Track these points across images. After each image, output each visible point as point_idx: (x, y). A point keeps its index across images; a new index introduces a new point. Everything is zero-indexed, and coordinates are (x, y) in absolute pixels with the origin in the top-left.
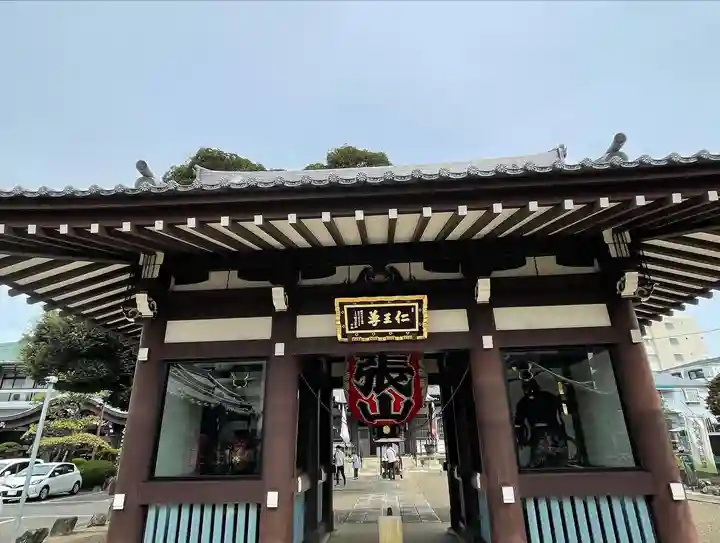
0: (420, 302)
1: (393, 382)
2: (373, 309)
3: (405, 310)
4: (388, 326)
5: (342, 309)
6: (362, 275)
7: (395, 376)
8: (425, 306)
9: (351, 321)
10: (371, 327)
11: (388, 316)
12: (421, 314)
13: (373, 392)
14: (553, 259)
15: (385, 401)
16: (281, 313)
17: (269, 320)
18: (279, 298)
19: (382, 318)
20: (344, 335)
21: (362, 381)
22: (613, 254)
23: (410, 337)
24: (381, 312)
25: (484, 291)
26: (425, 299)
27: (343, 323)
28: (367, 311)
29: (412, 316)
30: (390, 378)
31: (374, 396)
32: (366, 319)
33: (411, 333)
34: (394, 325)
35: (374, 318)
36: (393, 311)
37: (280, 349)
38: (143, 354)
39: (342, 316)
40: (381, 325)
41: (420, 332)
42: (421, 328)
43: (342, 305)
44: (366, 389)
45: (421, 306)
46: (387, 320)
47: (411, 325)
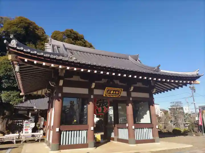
0: (121, 90)
1: (105, 105)
2: (112, 90)
3: (118, 91)
4: (114, 94)
5: (107, 89)
6: (107, 82)
7: (106, 104)
9: (107, 92)
10: (111, 94)
11: (114, 92)
12: (121, 92)
13: (101, 107)
14: (142, 83)
15: (103, 109)
16: (92, 88)
19: (113, 92)
20: (105, 95)
21: (98, 104)
22: (152, 84)
24: (114, 91)
25: (132, 89)
26: (123, 89)
30: (105, 104)
31: (101, 108)
32: (111, 92)
33: (118, 96)
34: (115, 94)
36: (116, 91)
37: (92, 97)
38: (60, 95)
40: (113, 94)
42: (120, 95)
44: (99, 106)
45: (121, 91)
46: (114, 93)
47: (118, 94)
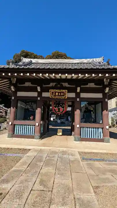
0: (66, 91)
1: (61, 106)
2: (57, 92)
3: (63, 93)
5: (51, 92)
6: (55, 85)
8: (67, 92)
9: (52, 94)
10: (56, 95)
11: (60, 94)
12: (66, 94)
13: (57, 107)
14: (94, 84)
15: (59, 109)
16: (39, 92)
17: (37, 93)
18: (39, 89)
19: (58, 94)
20: (51, 97)
21: (55, 105)
22: (105, 84)
23: (64, 98)
24: (58, 93)
25: (78, 90)
26: (67, 91)
27: (51, 94)
28: (56, 92)
29: (64, 94)
32: (56, 94)
34: (61, 95)
35: (57, 94)
36: (61, 93)
37: (39, 99)
38: (13, 98)
39: (51, 93)
40: (58, 95)
41: (66, 97)
42: (66, 96)
43: (51, 91)
45: (66, 92)
46: (59, 94)
